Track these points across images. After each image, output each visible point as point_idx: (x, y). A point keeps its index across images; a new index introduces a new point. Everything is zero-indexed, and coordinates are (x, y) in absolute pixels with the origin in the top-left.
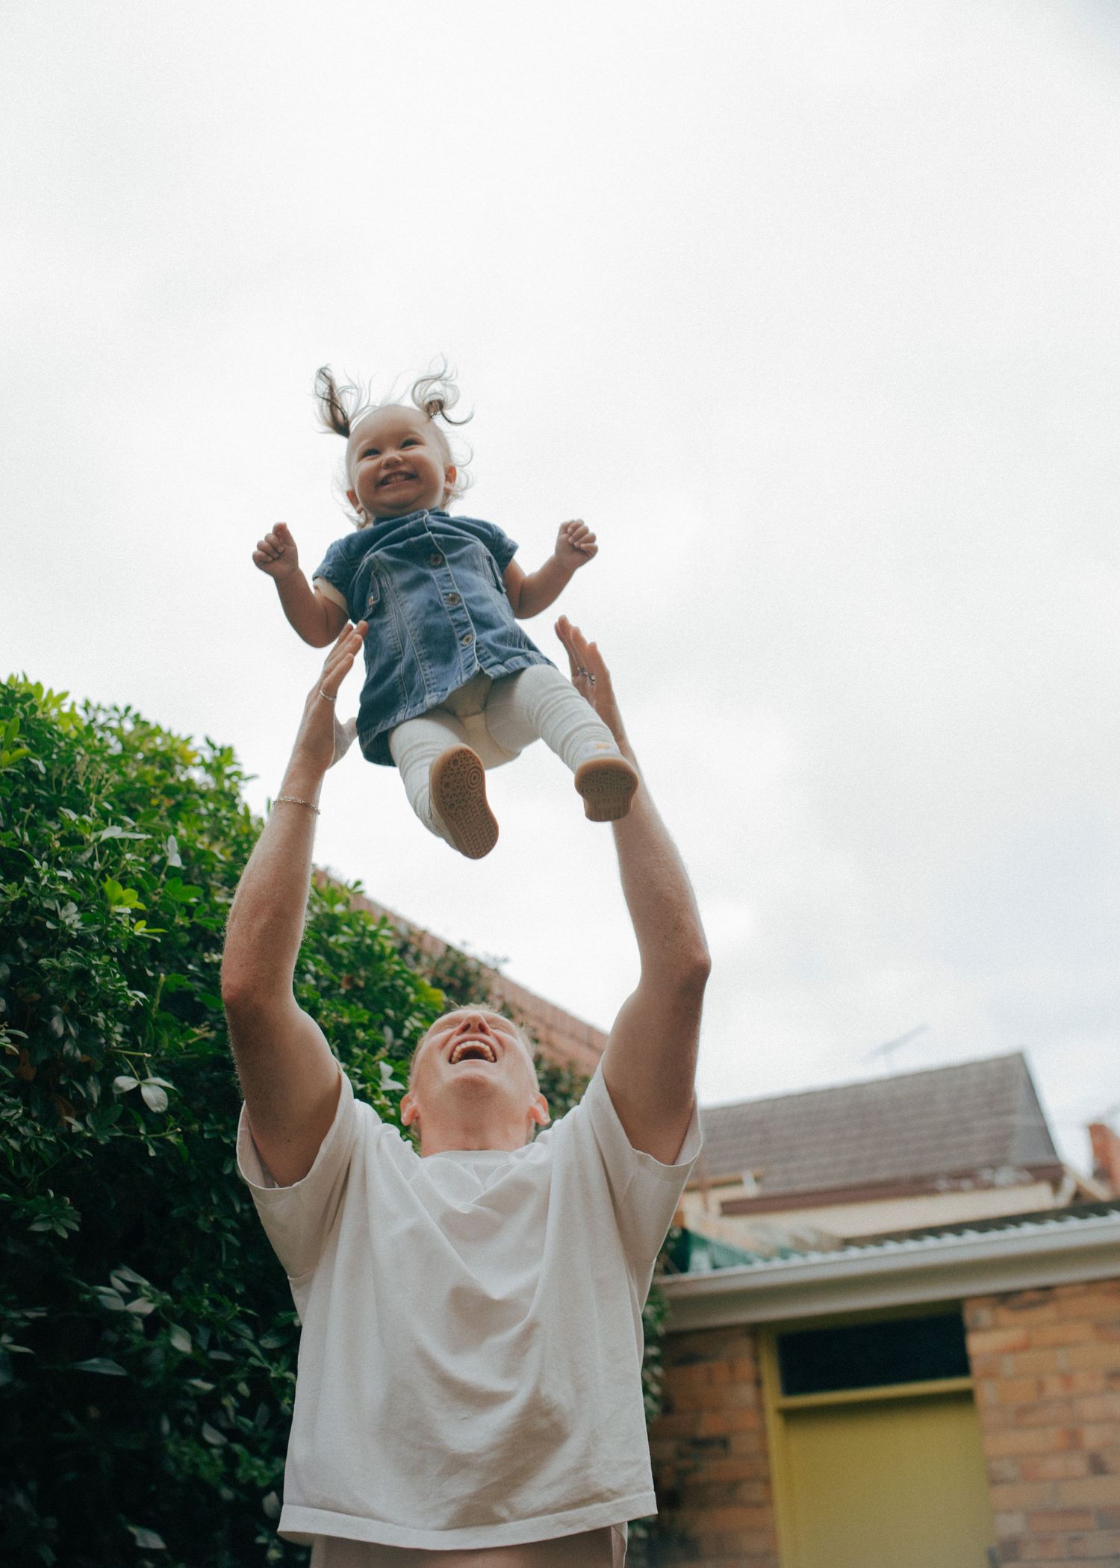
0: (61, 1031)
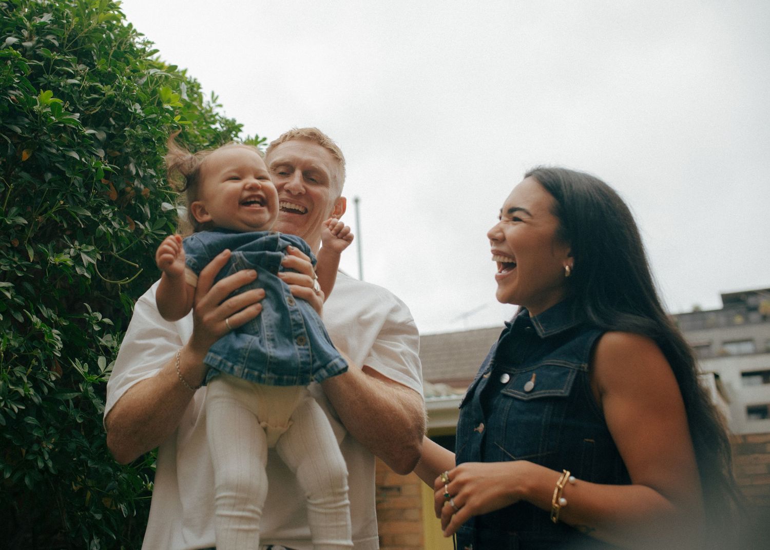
0: (134, 172)
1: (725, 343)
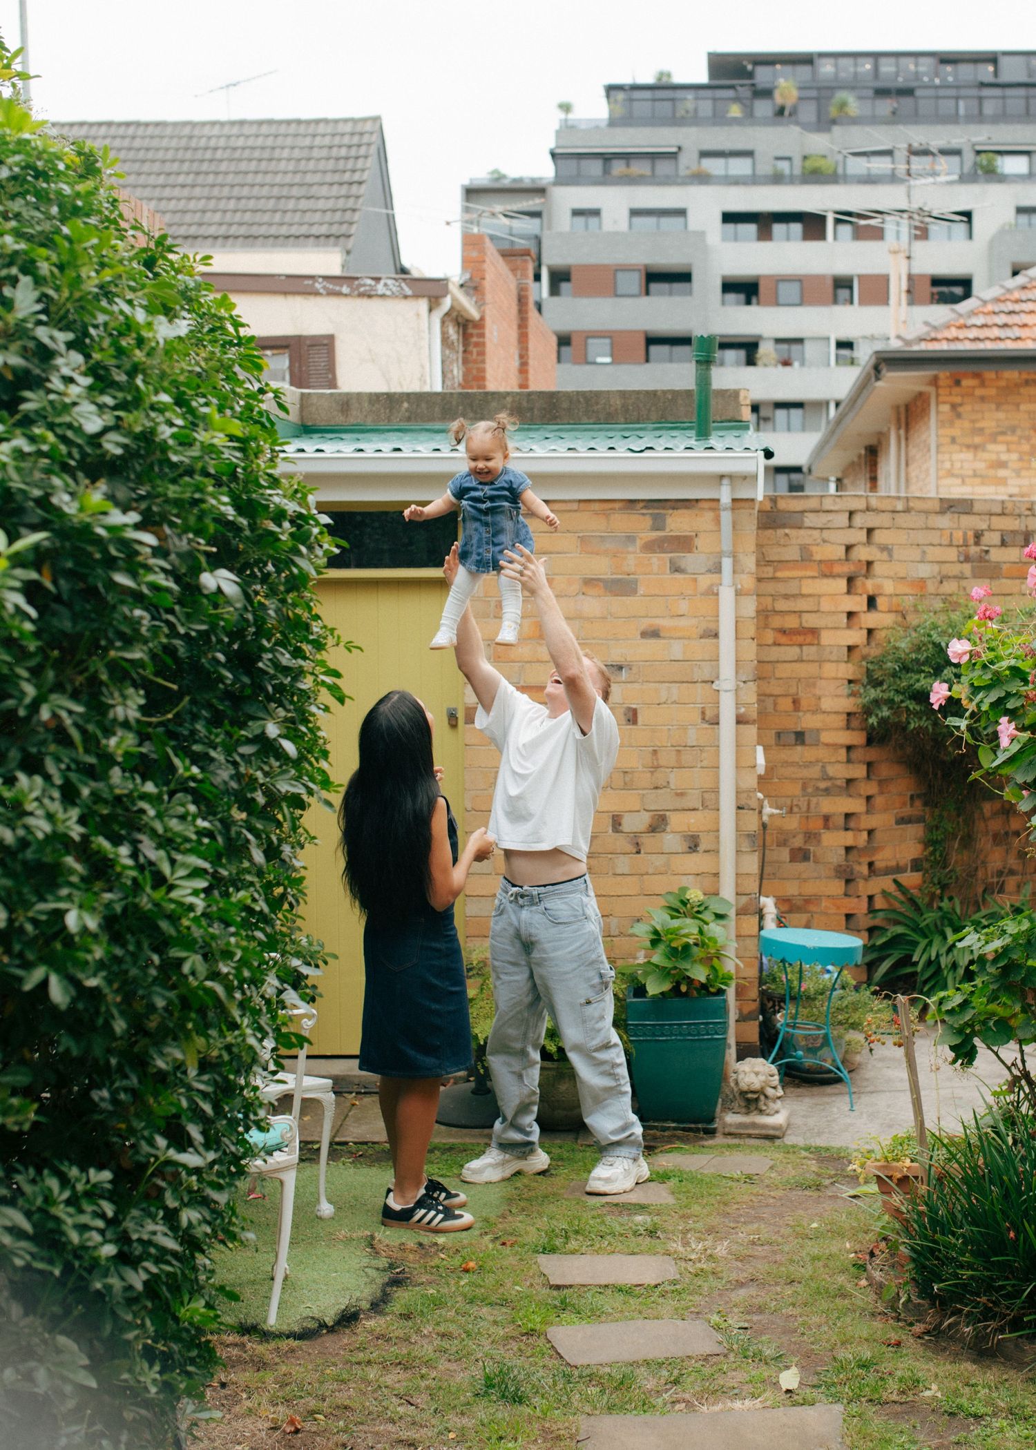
1: (705, 154)
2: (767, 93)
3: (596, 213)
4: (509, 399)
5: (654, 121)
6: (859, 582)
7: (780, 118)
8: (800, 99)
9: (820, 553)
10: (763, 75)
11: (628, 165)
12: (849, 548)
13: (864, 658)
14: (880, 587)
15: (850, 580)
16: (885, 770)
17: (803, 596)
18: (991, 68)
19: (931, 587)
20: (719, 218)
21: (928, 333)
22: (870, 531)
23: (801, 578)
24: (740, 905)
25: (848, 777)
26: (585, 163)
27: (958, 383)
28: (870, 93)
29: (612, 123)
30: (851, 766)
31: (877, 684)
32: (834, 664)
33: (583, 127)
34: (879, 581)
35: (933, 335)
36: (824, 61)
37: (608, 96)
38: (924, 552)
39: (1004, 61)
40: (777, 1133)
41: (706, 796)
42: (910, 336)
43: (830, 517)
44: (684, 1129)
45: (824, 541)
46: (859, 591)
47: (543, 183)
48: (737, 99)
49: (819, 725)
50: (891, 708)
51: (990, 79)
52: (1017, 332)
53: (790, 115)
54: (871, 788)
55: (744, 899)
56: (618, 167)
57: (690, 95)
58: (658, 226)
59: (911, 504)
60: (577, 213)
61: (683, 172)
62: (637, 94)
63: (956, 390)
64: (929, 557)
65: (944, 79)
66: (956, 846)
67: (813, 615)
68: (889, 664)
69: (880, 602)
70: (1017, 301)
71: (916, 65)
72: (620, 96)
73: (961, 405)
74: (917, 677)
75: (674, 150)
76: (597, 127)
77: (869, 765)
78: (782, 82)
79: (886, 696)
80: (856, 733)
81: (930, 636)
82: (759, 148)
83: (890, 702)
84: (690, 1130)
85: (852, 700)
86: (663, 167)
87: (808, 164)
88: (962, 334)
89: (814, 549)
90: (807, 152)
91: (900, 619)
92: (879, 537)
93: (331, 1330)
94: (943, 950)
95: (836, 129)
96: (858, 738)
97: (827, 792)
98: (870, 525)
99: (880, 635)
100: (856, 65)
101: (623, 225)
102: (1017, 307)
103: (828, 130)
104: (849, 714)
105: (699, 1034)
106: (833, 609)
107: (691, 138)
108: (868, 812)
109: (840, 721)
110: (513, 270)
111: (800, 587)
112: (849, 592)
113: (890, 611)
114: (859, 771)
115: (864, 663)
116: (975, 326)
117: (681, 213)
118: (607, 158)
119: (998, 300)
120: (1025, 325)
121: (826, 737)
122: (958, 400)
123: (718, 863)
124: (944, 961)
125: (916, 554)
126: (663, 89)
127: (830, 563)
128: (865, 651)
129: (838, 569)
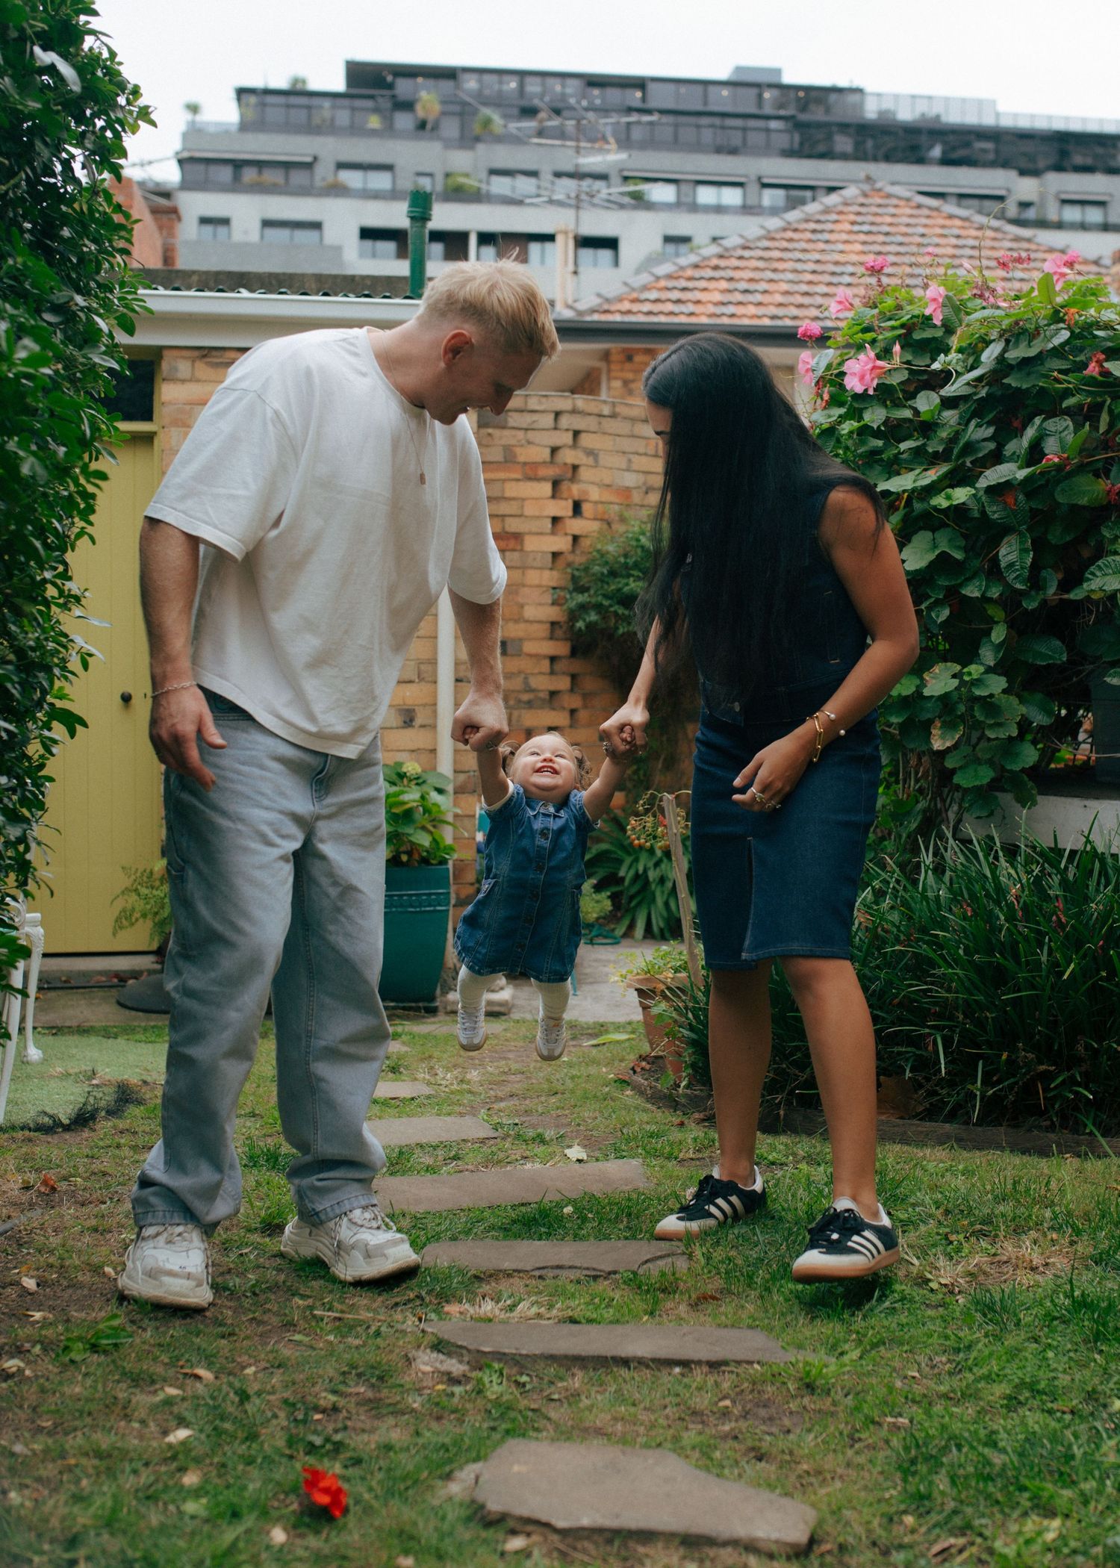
1: (342, 166)
2: (408, 106)
3: (225, 222)
4: (195, 278)
5: (288, 128)
6: (564, 486)
7: (421, 133)
8: (444, 113)
9: (525, 455)
10: (403, 87)
11: (260, 173)
12: (554, 450)
13: (569, 565)
14: (586, 492)
15: (556, 484)
16: (589, 684)
17: (506, 499)
18: (639, 94)
19: (636, 497)
20: (356, 233)
21: (600, 305)
22: (576, 434)
23: (504, 481)
24: (458, 783)
25: (552, 688)
26: (213, 169)
27: (629, 358)
28: (515, 111)
29: (244, 127)
30: (554, 678)
31: (582, 589)
32: (538, 572)
33: (212, 129)
34: (582, 486)
35: (606, 307)
36: (467, 76)
37: (239, 99)
38: (630, 461)
39: (651, 87)
40: (502, 1009)
41: (422, 667)
42: (582, 306)
43: (535, 417)
44: (404, 1008)
45: (529, 443)
46: (565, 495)
47: (169, 187)
48: (376, 110)
49: (521, 634)
50: (599, 613)
51: (638, 104)
52: (691, 308)
53: (433, 129)
54: (575, 701)
55: (462, 777)
56: (249, 175)
57: (327, 103)
58: (292, 238)
59: (618, 409)
60: (204, 221)
61: (318, 182)
62: (270, 99)
63: (628, 366)
64: (635, 467)
65: (591, 103)
66: (660, 766)
67: (517, 520)
68: (597, 568)
69: (586, 508)
70: (690, 279)
71: (563, 86)
72: (253, 99)
73: (633, 381)
74: (625, 581)
75: (309, 159)
76: (227, 132)
77: (574, 677)
78: (424, 95)
79: (593, 600)
80: (559, 643)
81: (638, 540)
82: (400, 163)
83: (598, 607)
84: (410, 1009)
85: (556, 609)
86: (298, 178)
87: (450, 181)
88: (635, 307)
89: (518, 450)
90: (449, 170)
91: (605, 526)
92: (585, 440)
93: (67, 1128)
94: (651, 864)
95: (481, 147)
96: (562, 649)
97: (530, 705)
98: (577, 427)
99: (585, 543)
100: (501, 83)
101: (254, 236)
102: (690, 285)
103: (472, 148)
104: (553, 624)
105: (420, 906)
106: (537, 514)
107: (328, 148)
108: (571, 726)
109: (543, 630)
110: (161, 228)
111: (503, 491)
112: (553, 497)
113: (595, 519)
114: (563, 683)
115: (569, 570)
116: (647, 300)
117: (317, 226)
118: (238, 165)
119: (670, 277)
120: (698, 302)
121: (529, 647)
122: (630, 376)
123: (435, 739)
124: (652, 875)
125: (620, 462)
126: (297, 93)
127: (534, 465)
128: (570, 558)
129: (543, 472)
